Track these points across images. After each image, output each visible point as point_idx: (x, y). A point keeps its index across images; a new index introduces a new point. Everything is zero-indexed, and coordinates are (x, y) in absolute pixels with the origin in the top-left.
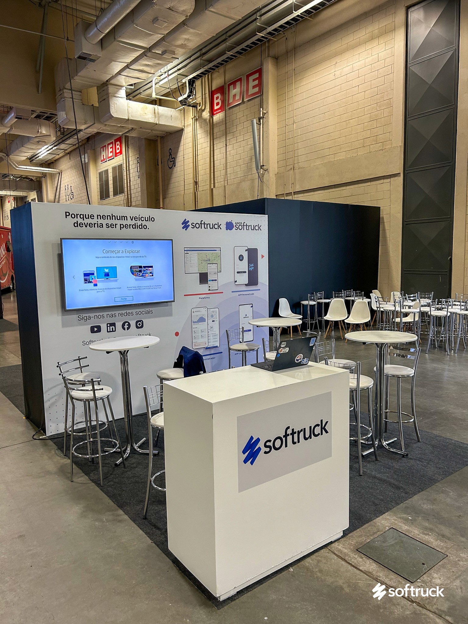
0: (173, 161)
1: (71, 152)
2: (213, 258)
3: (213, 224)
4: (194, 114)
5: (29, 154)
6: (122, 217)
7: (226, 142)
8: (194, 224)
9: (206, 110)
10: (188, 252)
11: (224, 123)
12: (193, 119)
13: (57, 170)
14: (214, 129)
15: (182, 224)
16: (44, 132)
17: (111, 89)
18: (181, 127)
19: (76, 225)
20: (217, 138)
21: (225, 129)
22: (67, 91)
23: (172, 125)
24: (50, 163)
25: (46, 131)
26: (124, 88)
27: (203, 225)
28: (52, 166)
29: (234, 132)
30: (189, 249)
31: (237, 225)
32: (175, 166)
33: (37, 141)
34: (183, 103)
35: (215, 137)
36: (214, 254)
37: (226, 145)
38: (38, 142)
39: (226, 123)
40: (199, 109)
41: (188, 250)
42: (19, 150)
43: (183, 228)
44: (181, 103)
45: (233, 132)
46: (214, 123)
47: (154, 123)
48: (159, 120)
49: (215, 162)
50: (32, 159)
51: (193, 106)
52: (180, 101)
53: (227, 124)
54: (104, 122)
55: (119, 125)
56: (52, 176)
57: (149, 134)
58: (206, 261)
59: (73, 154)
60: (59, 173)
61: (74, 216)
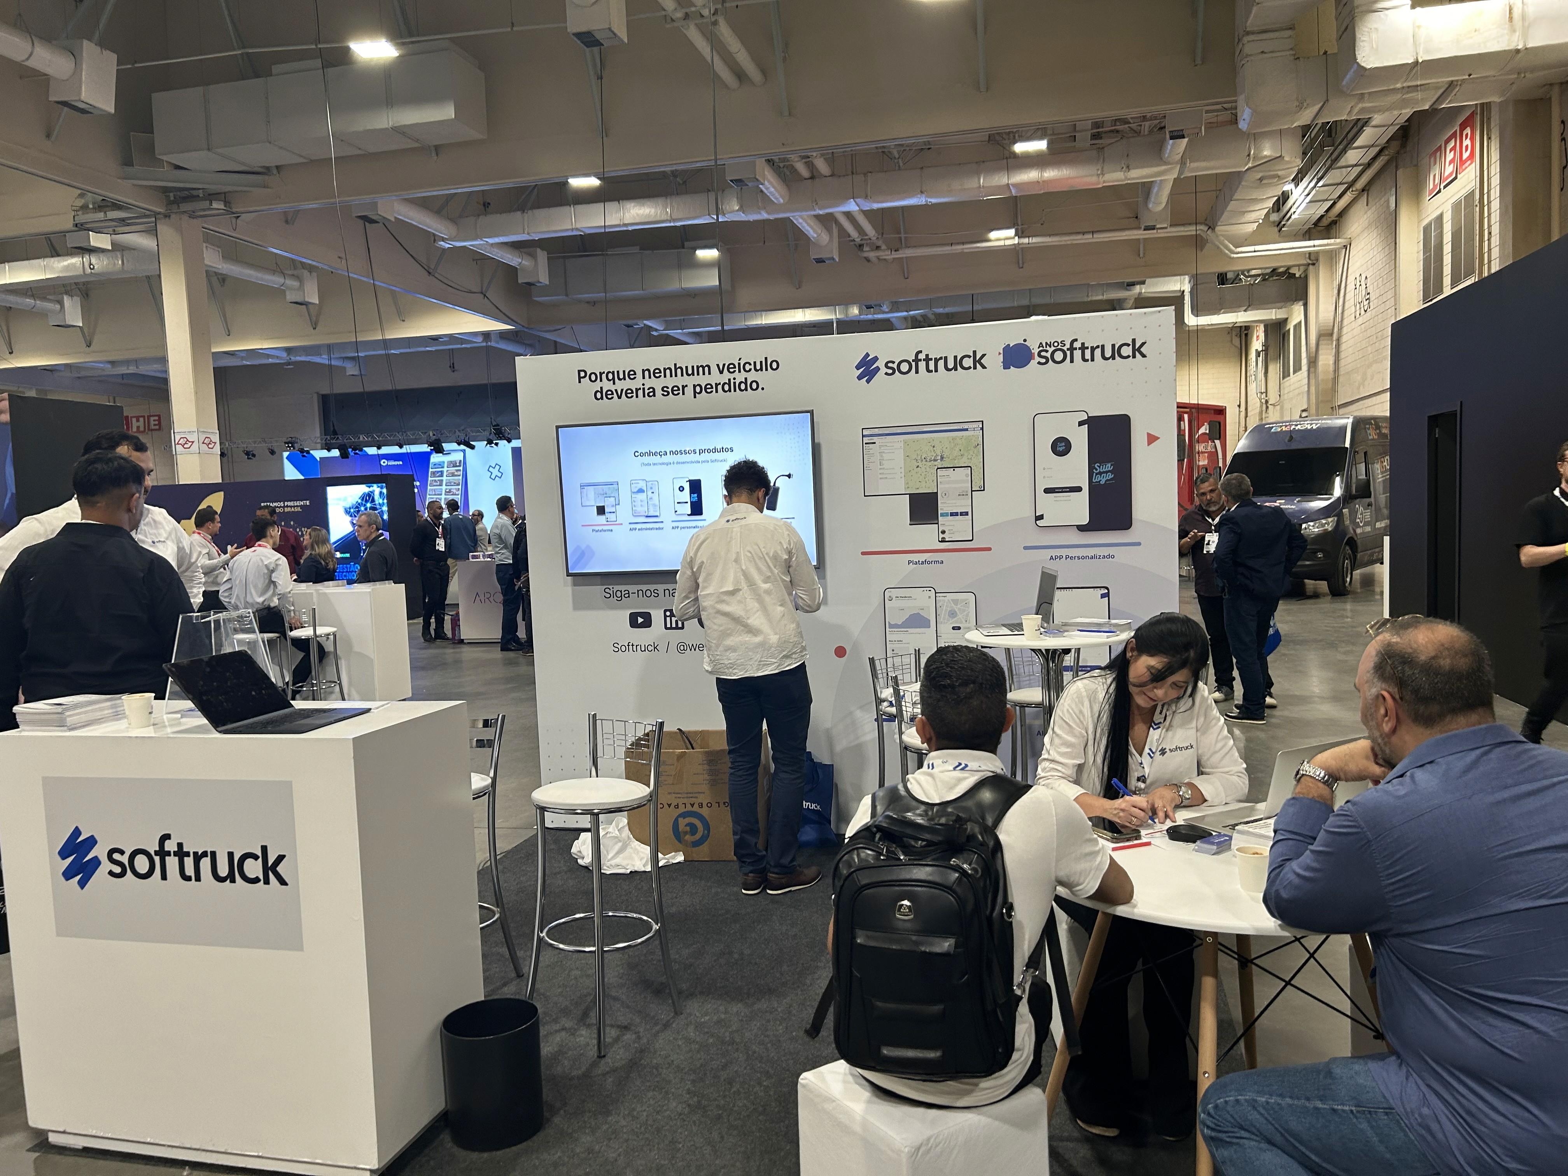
1: (1368, 184)
2: (956, 453)
3: (955, 357)
5: (1258, 212)
6: (698, 367)
8: (893, 362)
10: (875, 439)
13: (1338, 241)
15: (858, 368)
16: (1266, 153)
19: (598, 395)
22: (1251, 37)
24: (1329, 225)
25: (1272, 148)
27: (922, 365)
28: (1333, 231)
30: (876, 431)
31: (1047, 351)
33: (1259, 177)
36: (958, 441)
38: (1261, 179)
42: (1229, 208)
43: (860, 378)
47: (1511, 50)
48: (1525, 36)
50: (1281, 225)
54: (1352, 91)
56: (1331, 259)
57: (1514, 86)
58: (931, 461)
59: (1374, 190)
60: (1345, 247)
61: (595, 377)
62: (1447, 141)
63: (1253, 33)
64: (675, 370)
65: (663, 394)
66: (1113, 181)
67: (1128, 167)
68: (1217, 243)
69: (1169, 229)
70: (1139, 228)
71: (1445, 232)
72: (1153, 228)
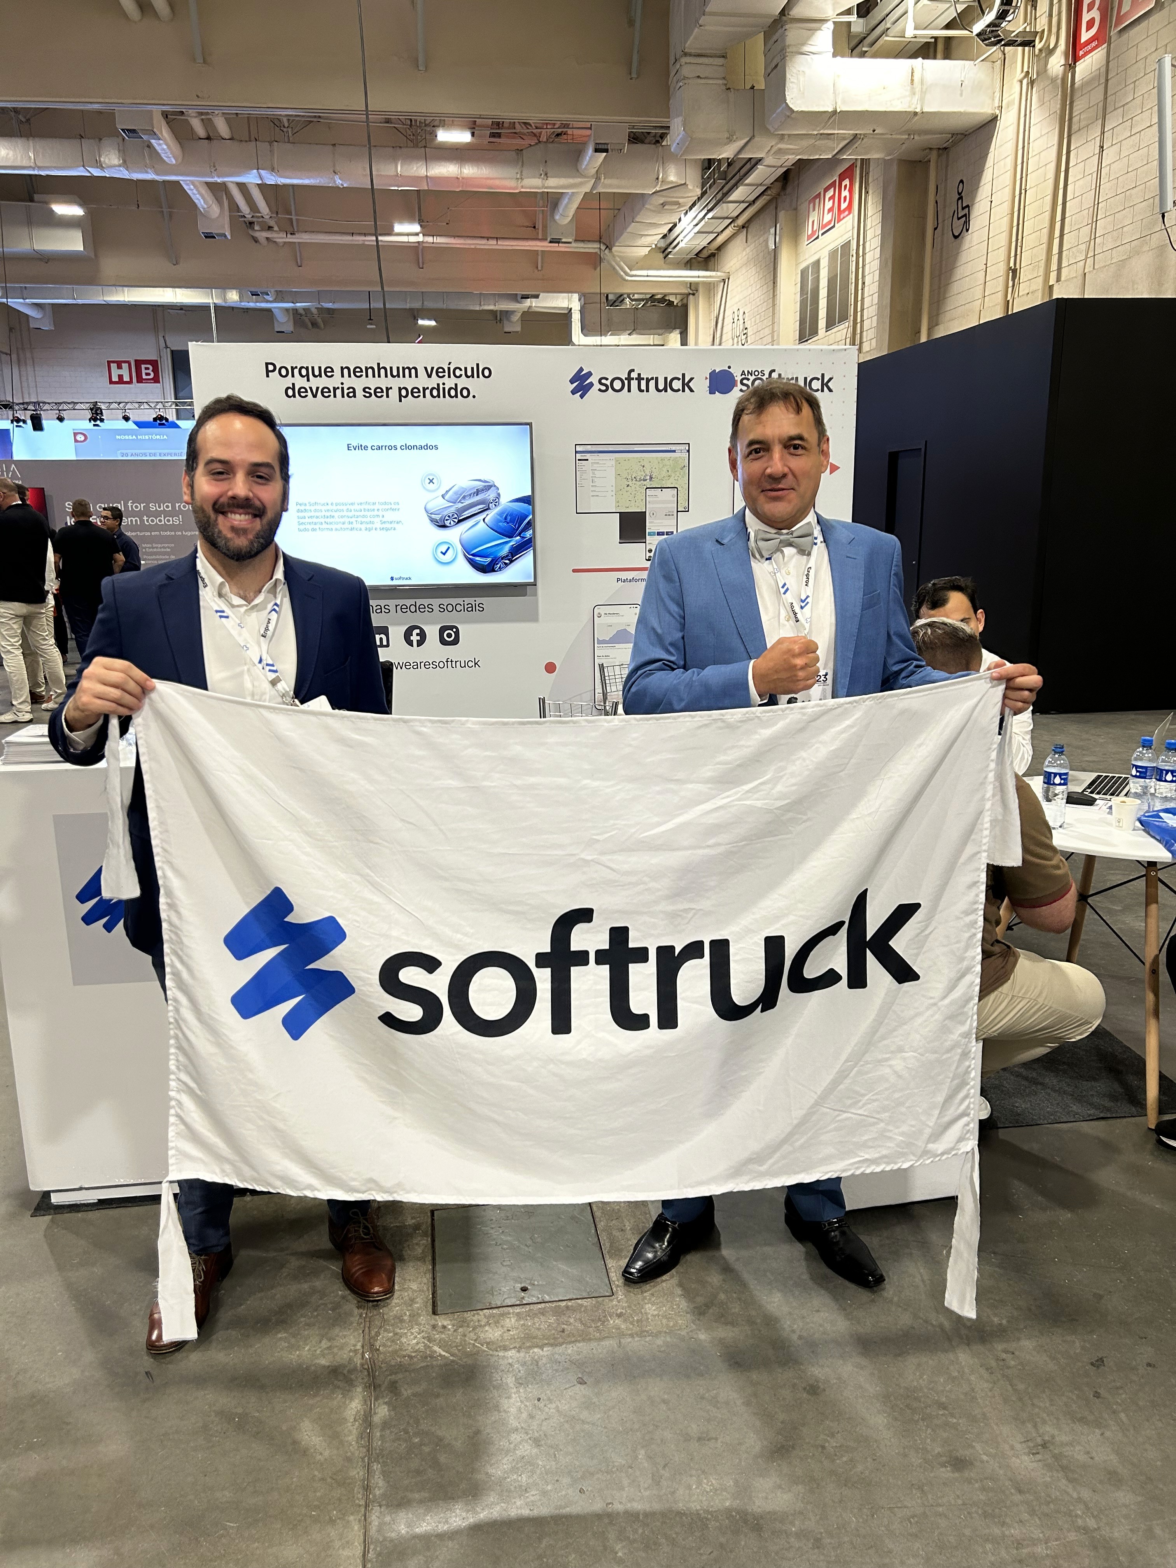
0: (965, 215)
1: (750, 221)
2: (664, 473)
3: (666, 379)
4: (1029, 67)
5: (653, 238)
6: (404, 369)
7: (1102, 141)
8: (607, 379)
9: (1058, 49)
10: (588, 456)
11: (1102, 80)
12: (1021, 82)
13: (719, 274)
14: (1075, 104)
15: (572, 382)
16: (672, 178)
17: (792, 34)
18: (990, 111)
19: (290, 392)
20: (1079, 130)
21: (1101, 96)
22: (688, 59)
23: (962, 110)
24: (709, 257)
25: (678, 174)
26: (830, 26)
27: (634, 384)
28: (711, 264)
29: (1127, 104)
30: (589, 448)
31: (748, 379)
32: (967, 230)
33: (662, 202)
34: (990, 38)
35: (1075, 127)
36: (666, 462)
37: (1102, 147)
38: (663, 205)
39: (1107, 80)
40: (1040, 50)
41: (583, 453)
42: (629, 230)
43: (574, 392)
44: (983, 41)
45: (1124, 106)
46: (1076, 85)
47: (910, 112)
48: (922, 100)
49: (1068, 204)
50: (667, 252)
51: (1024, 44)
52: (978, 35)
53: (1110, 82)
54: (776, 130)
55: (815, 133)
56: (710, 291)
57: (904, 146)
58: (640, 480)
59: (753, 228)
60: (724, 280)
61: (286, 372)
62: (826, 190)
63: (690, 55)
64: (379, 370)
65: (365, 396)
66: (530, 188)
67: (546, 174)
68: (614, 264)
69: (573, 245)
70: (544, 239)
71: (821, 277)
72: (558, 241)
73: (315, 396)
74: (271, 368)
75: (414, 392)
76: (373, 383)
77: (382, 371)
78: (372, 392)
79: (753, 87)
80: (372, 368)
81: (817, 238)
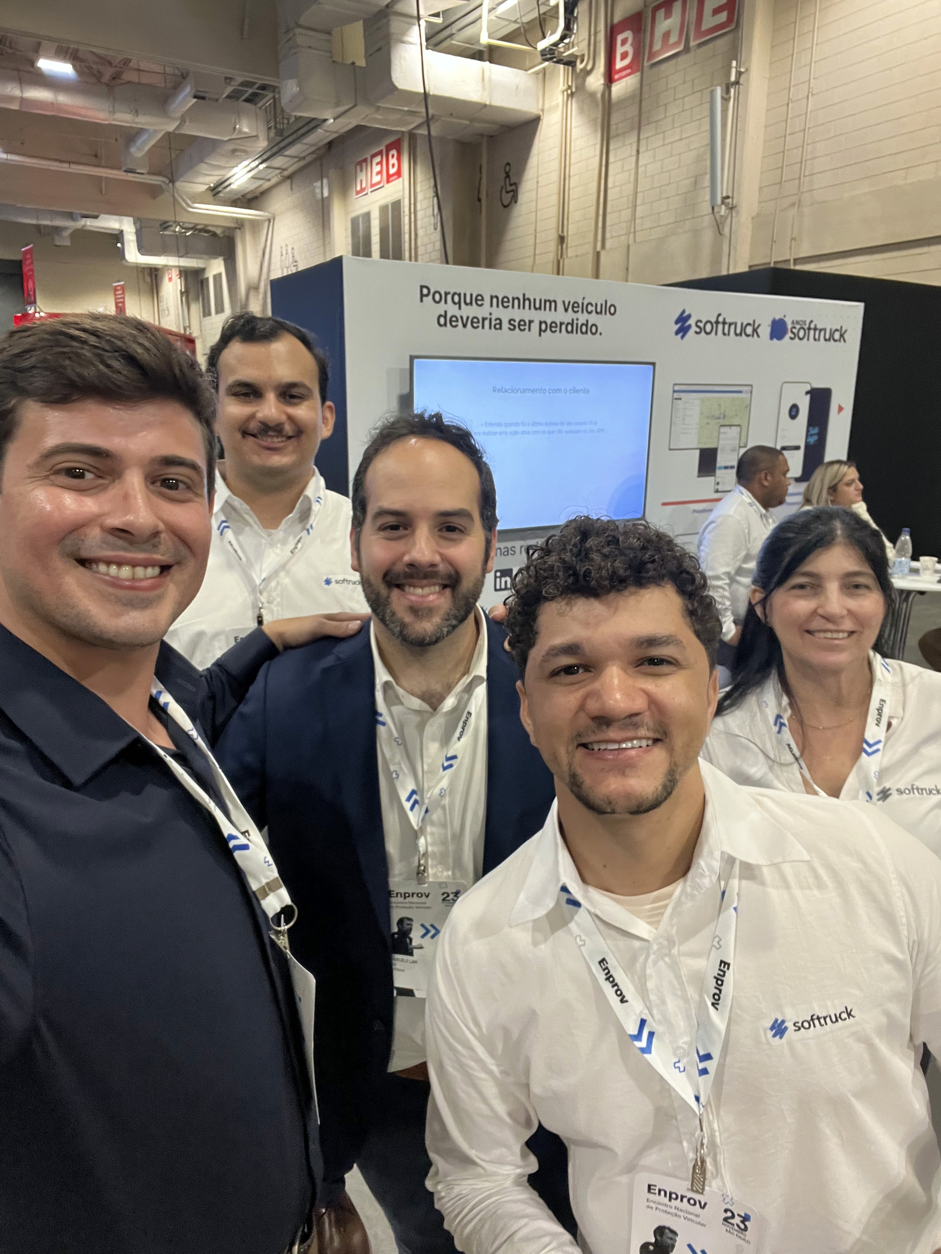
0: (513, 190)
3: (742, 324)
4: (568, 83)
5: (212, 179)
7: (638, 146)
8: (701, 322)
9: (595, 72)
10: (682, 395)
11: (638, 99)
12: (563, 92)
13: (266, 214)
14: (612, 116)
15: (677, 322)
16: (246, 130)
17: (395, 25)
18: (535, 111)
19: (442, 320)
20: (617, 135)
21: (636, 112)
23: (517, 108)
24: (253, 198)
25: (249, 127)
26: (424, 22)
27: (720, 328)
29: (660, 120)
31: (795, 328)
32: (516, 202)
34: (547, 55)
35: (612, 133)
36: (735, 402)
37: (638, 151)
38: (234, 151)
39: (641, 101)
40: (581, 70)
41: (678, 392)
42: (195, 169)
43: (677, 333)
44: (542, 56)
45: (656, 122)
46: (613, 101)
47: (481, 104)
48: (490, 95)
49: (609, 191)
51: (566, 64)
52: (540, 51)
53: (643, 104)
56: (256, 227)
57: (464, 130)
58: (717, 418)
59: (299, 180)
60: (269, 220)
61: (440, 297)
62: (374, 156)
63: (304, 27)
64: (524, 301)
65: (510, 329)
66: (121, 121)
68: (176, 196)
69: (146, 176)
71: (372, 226)
72: (132, 171)
73: (465, 326)
74: (425, 291)
75: (553, 327)
76: (518, 314)
77: (527, 302)
78: (516, 324)
79: (353, 63)
80: (518, 299)
81: (367, 194)
